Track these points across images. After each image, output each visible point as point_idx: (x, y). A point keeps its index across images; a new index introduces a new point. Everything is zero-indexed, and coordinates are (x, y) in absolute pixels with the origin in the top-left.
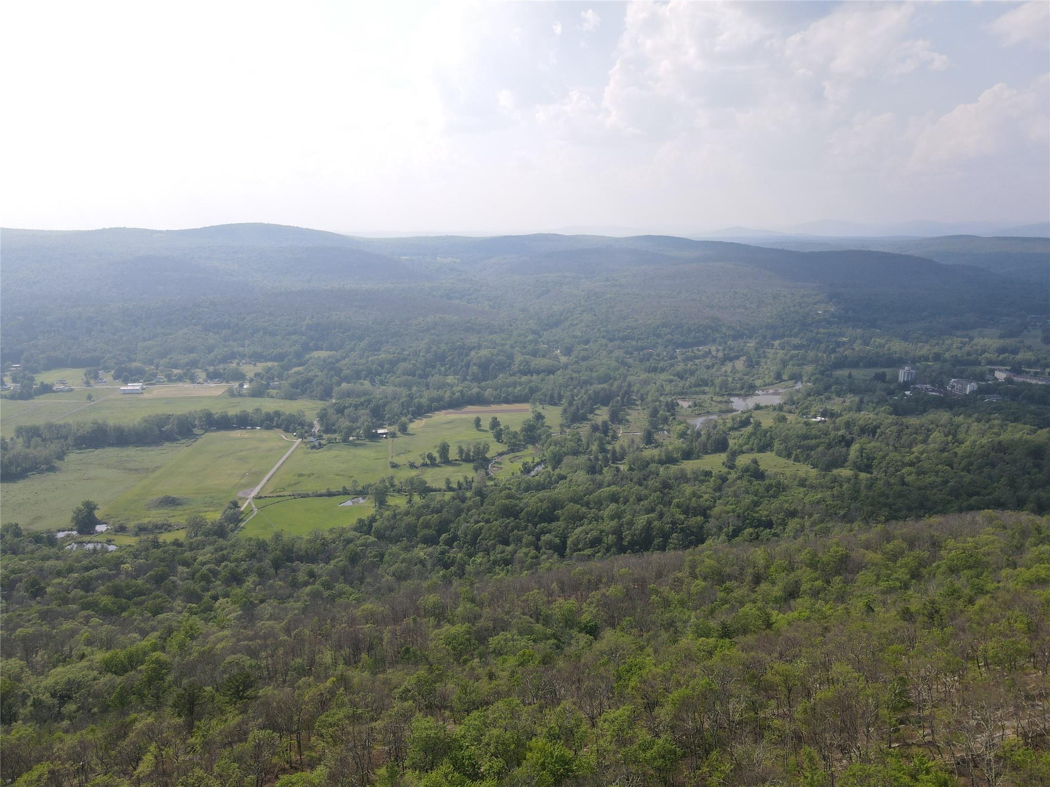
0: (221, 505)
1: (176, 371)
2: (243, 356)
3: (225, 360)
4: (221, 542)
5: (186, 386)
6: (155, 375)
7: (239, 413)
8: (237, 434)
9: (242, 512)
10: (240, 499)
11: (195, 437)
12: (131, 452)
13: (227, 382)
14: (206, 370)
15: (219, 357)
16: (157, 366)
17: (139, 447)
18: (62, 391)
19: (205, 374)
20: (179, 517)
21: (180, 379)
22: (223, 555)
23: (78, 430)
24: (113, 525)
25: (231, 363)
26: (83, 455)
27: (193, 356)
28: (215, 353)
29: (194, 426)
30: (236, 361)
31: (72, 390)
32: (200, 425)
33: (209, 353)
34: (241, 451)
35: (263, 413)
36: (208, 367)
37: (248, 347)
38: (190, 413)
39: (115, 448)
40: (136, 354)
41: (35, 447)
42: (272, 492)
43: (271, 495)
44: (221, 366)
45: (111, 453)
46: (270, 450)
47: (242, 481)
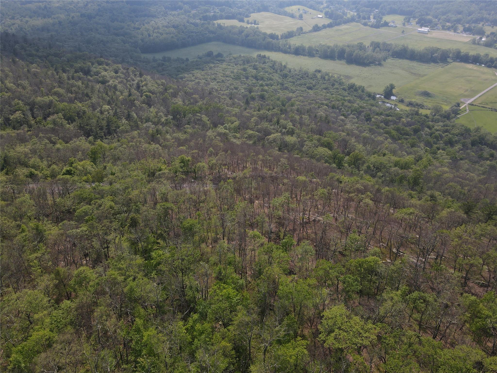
0: (450, 103)
1: (448, 24)
2: (487, 20)
3: (477, 21)
4: (448, 122)
5: (451, 33)
6: (436, 25)
7: (475, 55)
8: (470, 66)
9: (460, 110)
10: (461, 102)
11: (448, 63)
12: (414, 64)
13: (473, 35)
14: (464, 26)
15: (474, 19)
16: (439, 20)
17: (418, 62)
18: (392, 26)
19: (463, 28)
20: (429, 103)
21: (449, 29)
22: (447, 129)
23: (395, 48)
24: (399, 98)
25: (479, 23)
26: (393, 61)
27: (460, 16)
28: (472, 16)
29: (449, 57)
30: (482, 23)
31: (396, 27)
32: (452, 57)
33: (469, 16)
34: (470, 76)
35: (489, 57)
36: (465, 24)
37: (492, 15)
38: (449, 49)
39: (408, 61)
40: (430, 11)
41: (377, 53)
42: (480, 104)
43: (479, 105)
44: (473, 25)
45: (406, 63)
46: (486, 80)
47: (465, 93)
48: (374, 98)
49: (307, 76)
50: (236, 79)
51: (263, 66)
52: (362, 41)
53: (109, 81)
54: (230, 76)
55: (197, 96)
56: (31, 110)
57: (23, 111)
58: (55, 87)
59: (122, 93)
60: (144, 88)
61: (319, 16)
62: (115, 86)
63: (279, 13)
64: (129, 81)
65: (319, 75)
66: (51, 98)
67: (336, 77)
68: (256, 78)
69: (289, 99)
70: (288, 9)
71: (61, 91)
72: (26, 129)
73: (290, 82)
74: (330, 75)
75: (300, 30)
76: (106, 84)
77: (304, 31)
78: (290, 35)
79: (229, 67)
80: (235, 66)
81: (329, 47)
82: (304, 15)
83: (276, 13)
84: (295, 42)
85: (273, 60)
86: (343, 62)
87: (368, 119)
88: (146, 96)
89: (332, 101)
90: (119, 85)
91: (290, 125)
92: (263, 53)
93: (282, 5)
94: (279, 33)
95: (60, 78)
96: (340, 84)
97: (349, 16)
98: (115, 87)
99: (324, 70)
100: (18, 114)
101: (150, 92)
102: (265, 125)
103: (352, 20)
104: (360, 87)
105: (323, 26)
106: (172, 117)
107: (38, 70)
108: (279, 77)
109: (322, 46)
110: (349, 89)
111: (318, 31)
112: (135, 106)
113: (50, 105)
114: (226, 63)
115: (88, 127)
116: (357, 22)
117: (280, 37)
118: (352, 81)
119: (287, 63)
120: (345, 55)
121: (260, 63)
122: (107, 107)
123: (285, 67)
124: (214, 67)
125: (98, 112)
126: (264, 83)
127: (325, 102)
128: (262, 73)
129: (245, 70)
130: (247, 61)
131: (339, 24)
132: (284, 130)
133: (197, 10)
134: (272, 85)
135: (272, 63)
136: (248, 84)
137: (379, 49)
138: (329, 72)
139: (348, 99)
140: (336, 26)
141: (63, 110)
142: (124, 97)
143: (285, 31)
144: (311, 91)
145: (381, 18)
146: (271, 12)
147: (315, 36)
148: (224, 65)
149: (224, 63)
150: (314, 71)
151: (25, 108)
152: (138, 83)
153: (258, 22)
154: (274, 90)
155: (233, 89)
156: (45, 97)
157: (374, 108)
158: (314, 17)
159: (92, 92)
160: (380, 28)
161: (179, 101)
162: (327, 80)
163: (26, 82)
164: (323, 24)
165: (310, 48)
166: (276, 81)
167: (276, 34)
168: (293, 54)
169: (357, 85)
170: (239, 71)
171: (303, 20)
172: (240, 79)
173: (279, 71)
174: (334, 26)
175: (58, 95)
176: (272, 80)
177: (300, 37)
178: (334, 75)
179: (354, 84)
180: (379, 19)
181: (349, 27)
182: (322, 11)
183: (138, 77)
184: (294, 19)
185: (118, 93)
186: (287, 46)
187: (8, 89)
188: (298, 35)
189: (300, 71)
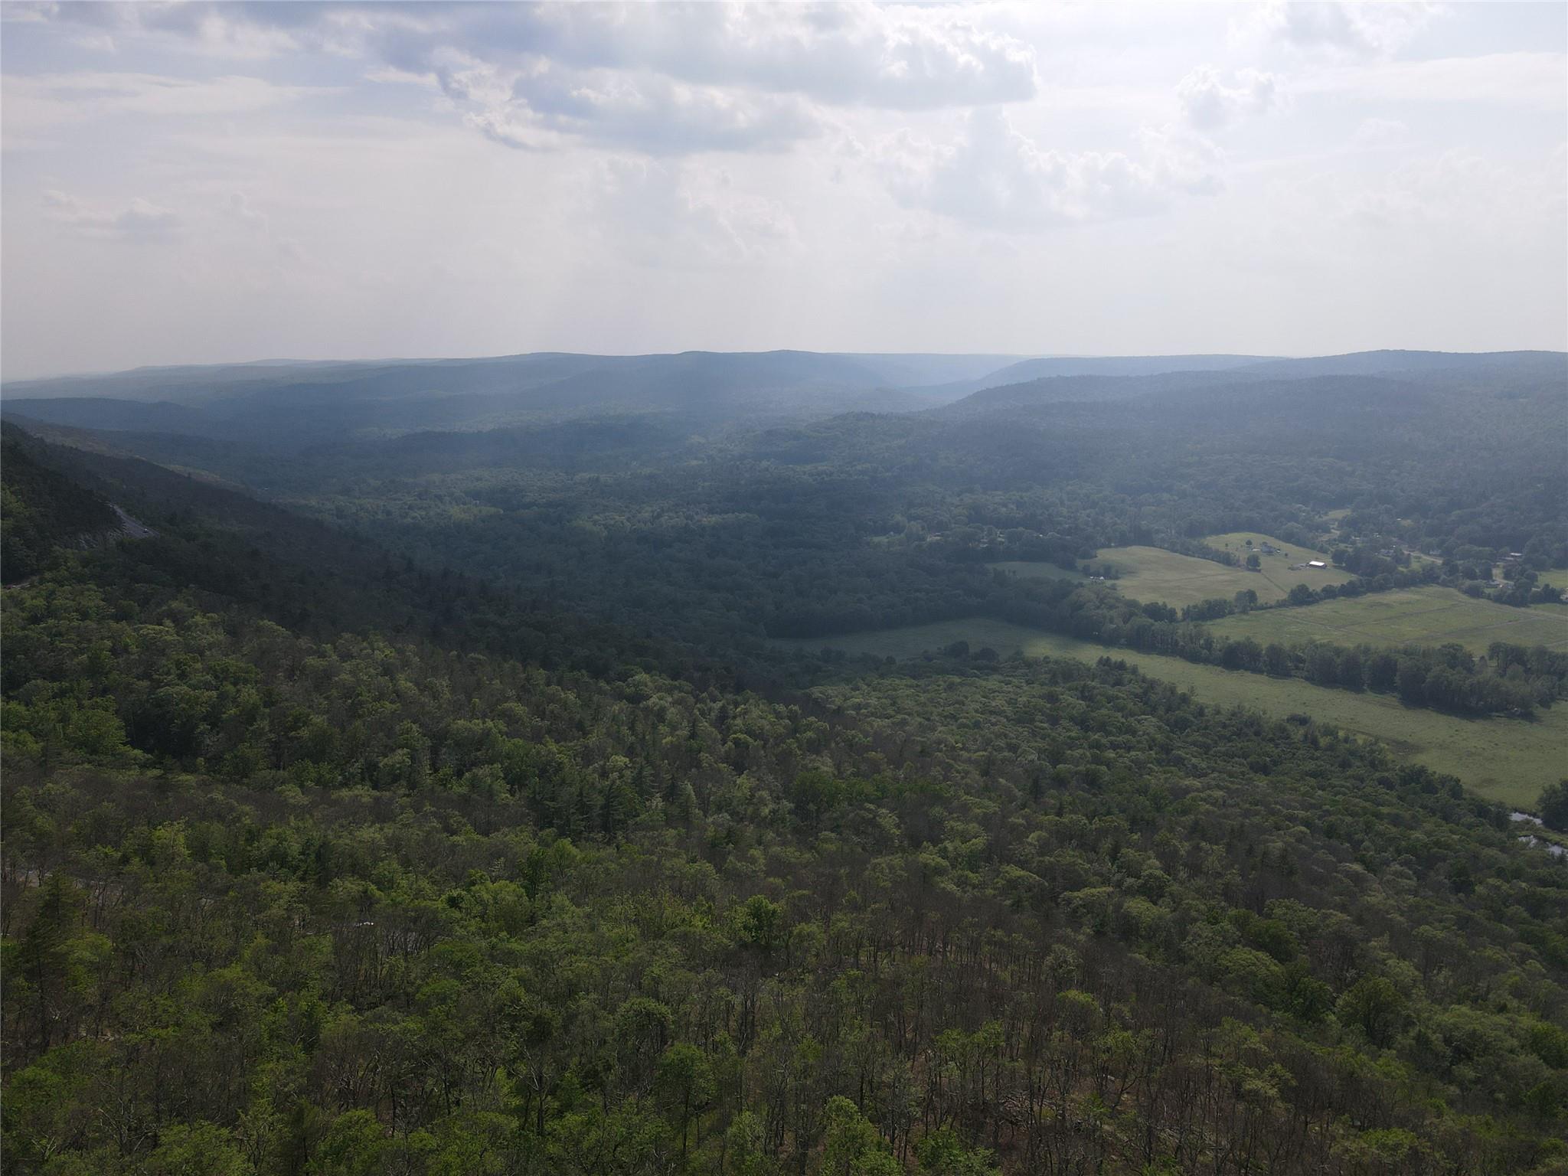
41: (1513, 678)
49: (1257, 734)
50: (1019, 721)
51: (1112, 691)
52: (1460, 642)
53: (648, 697)
54: (1004, 711)
55: (880, 756)
56: (434, 751)
57: (414, 749)
58: (507, 699)
59: (674, 728)
60: (739, 721)
61: (1313, 563)
62: (663, 710)
63: (1186, 552)
64: (703, 701)
65: (1298, 733)
66: (490, 724)
67: (1360, 742)
68: (1083, 723)
69: (1180, 793)
70: (1213, 542)
71: (519, 709)
72: (402, 791)
73: (1194, 744)
74: (1341, 734)
75: (1249, 601)
76: (641, 705)
77: (1261, 601)
78: (1214, 610)
79: (1005, 688)
80: (1026, 688)
81: (1338, 652)
82: (1264, 561)
83: (1176, 552)
84: (1226, 631)
85: (1149, 676)
86: (1391, 699)
87: (1462, 885)
88: (737, 742)
89: (1328, 813)
90: (672, 709)
91: (1153, 866)
92: (1116, 655)
93: (1195, 530)
94: (1178, 605)
95: (528, 679)
96: (1373, 764)
97: (1415, 566)
98: (660, 715)
99: (1319, 717)
100: (400, 756)
101: (749, 732)
102: (1070, 856)
103: (1428, 577)
104: (1444, 780)
105: (1324, 590)
106: (792, 805)
107: (481, 657)
108: (1160, 728)
109: (1316, 647)
110: (1405, 781)
111: (1309, 603)
112: (698, 766)
113: (482, 741)
114: (1000, 677)
115: (551, 804)
116: (1444, 584)
117: (1179, 614)
118: (1420, 760)
119: (1192, 690)
120: (1397, 679)
121: (1104, 682)
122: (621, 760)
123: (1184, 699)
124: (961, 684)
125: (594, 771)
126: (1104, 741)
127: (1302, 814)
128: (1104, 711)
129: (1052, 698)
130: (1066, 673)
131: (1382, 588)
133: (942, 535)
134: (1129, 749)
135: (1144, 685)
136: (1053, 739)
137: (1521, 669)
138: (1336, 727)
139: (1389, 814)
140: (1369, 594)
141: (508, 757)
142: (674, 739)
143: (1199, 598)
144: (1263, 776)
145: (1533, 578)
146: (1160, 548)
147: (1297, 618)
148: (993, 682)
149: (995, 677)
150: (1286, 718)
151: (421, 742)
152: (723, 707)
153: (1117, 572)
154: (1135, 761)
155: (1000, 749)
156: (476, 721)
157: (1493, 852)
158: (1295, 566)
159: (595, 719)
160: (1528, 607)
161: (825, 765)
162: (1326, 750)
163: (444, 683)
164: (1324, 585)
165: (1275, 651)
166: (1145, 737)
167: (1169, 607)
168: (1218, 665)
169: (1435, 772)
170: (1033, 700)
171: (1259, 571)
172: (1032, 721)
173: (1161, 711)
174: (1365, 593)
175: (509, 718)
176: (1134, 733)
177: (1248, 617)
178: (1356, 737)
179: (1422, 771)
180: (1524, 580)
181: (1417, 597)
182: (1323, 550)
183: (730, 693)
184: (1230, 568)
185: (663, 729)
186: (1202, 642)
187: (397, 695)
188: (1241, 612)
189: (1233, 715)
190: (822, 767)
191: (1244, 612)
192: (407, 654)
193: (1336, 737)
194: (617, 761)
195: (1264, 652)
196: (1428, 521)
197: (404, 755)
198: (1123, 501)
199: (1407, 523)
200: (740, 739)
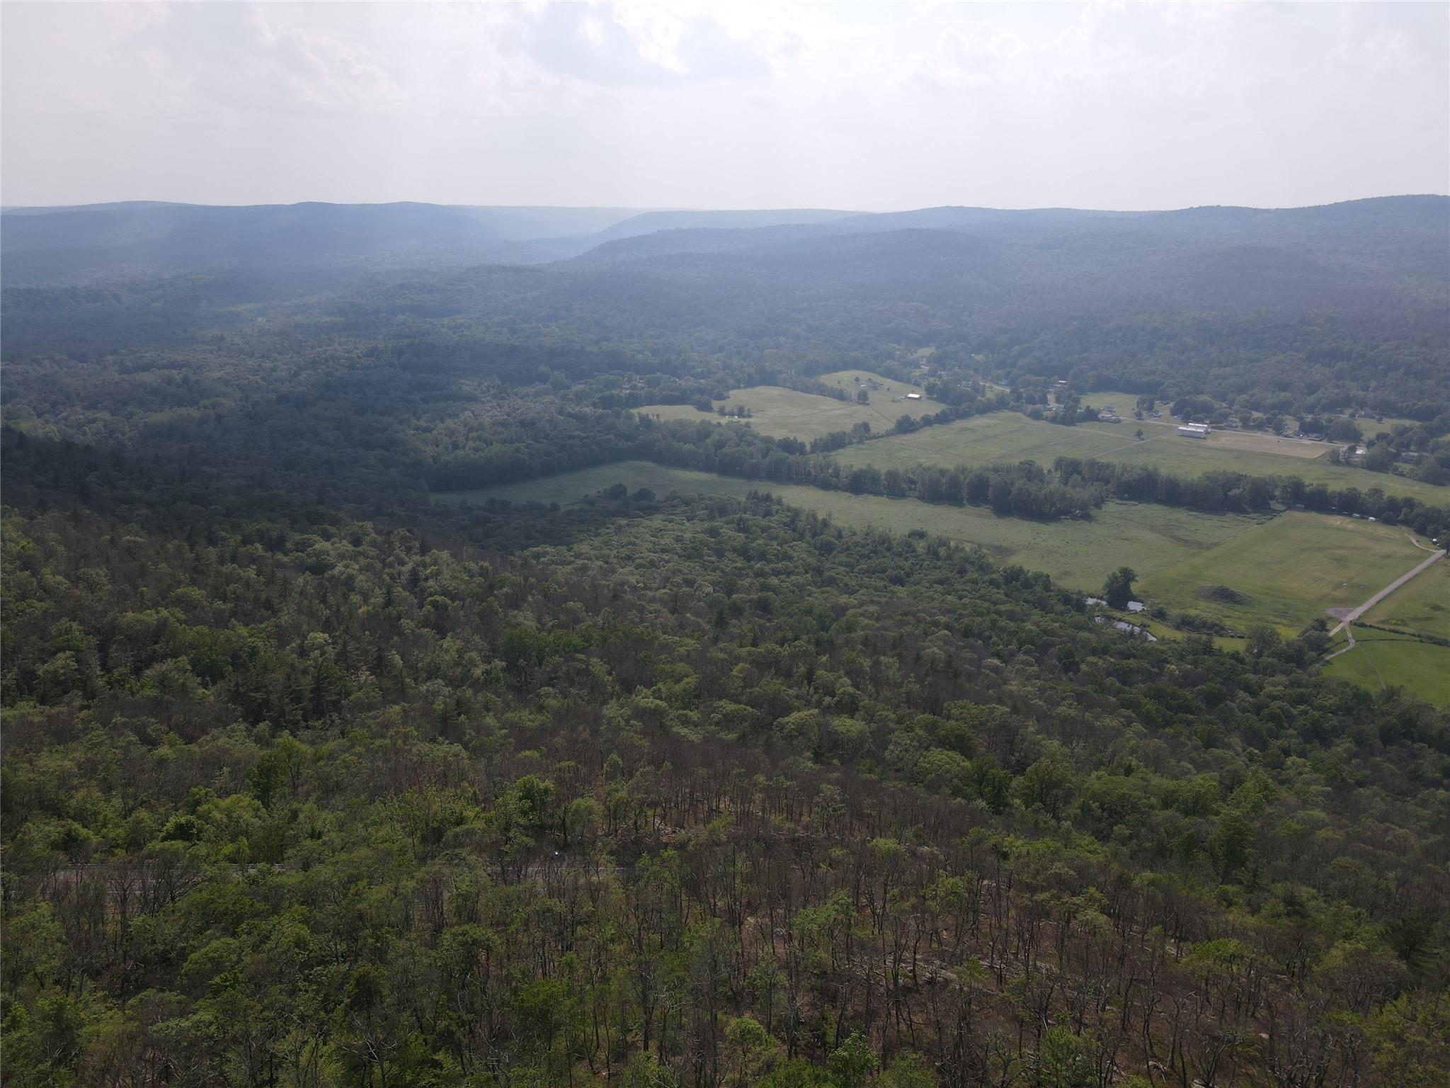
0: (1299, 619)
1: (1256, 415)
2: (1362, 404)
3: (1333, 406)
4: (1300, 674)
5: (1267, 437)
6: (1226, 416)
7: (1345, 491)
8: (1336, 521)
9: (1330, 640)
10: (1330, 618)
11: (1272, 513)
13: (1331, 441)
14: (1300, 419)
15: (1324, 401)
16: (1231, 404)
17: (1193, 510)
18: (1108, 420)
19: (1298, 424)
20: (1237, 620)
21: (1260, 426)
22: (1302, 695)
23: (1122, 474)
24: (1151, 606)
25: (1341, 412)
26: (1124, 507)
27: (1285, 395)
28: (1318, 395)
29: (1273, 497)
30: (1348, 412)
31: (1119, 421)
32: (1283, 498)
33: (1309, 395)
34: (1340, 548)
35: (1385, 497)
36: (1303, 415)
37: (1373, 391)
38: (1271, 478)
39: (1163, 507)
40: (1204, 383)
41: (1074, 486)
42: (1383, 622)
43: (1381, 626)
44: (1325, 416)
45: (1157, 512)
46: (1387, 557)
47: (1335, 593)
48: (1080, 607)
49: (889, 549)
50: (689, 557)
51: (764, 522)
52: (1030, 458)
53: (333, 567)
54: (674, 549)
55: (579, 605)
56: (102, 648)
57: (78, 651)
58: (179, 583)
59: (366, 597)
60: (431, 583)
61: (911, 395)
62: (351, 578)
63: (806, 390)
64: (390, 565)
65: (920, 546)
66: (164, 613)
67: (968, 549)
68: (744, 553)
69: (841, 611)
70: (829, 380)
71: (196, 593)
72: (77, 703)
73: (840, 564)
74: (952, 544)
75: (864, 431)
76: (326, 575)
77: (873, 431)
78: (836, 442)
79: (669, 526)
80: (688, 525)
81: (943, 473)
82: (871, 395)
83: (797, 390)
84: (850, 460)
85: (793, 505)
86: (986, 510)
87: (1069, 665)
88: (435, 605)
89: (961, 616)
90: (361, 577)
91: (845, 685)
92: (763, 489)
93: (812, 370)
94: (806, 439)
95: (198, 559)
96: (981, 568)
97: (989, 395)
98: (349, 583)
99: (934, 531)
100: (62, 661)
101: (446, 593)
102: (772, 684)
103: (1000, 404)
104: (1037, 577)
105: (922, 419)
106: (504, 663)
107: (139, 540)
108: (810, 552)
109: (924, 469)
110: (1008, 580)
111: (911, 432)
112: (400, 634)
113: (158, 632)
114: (665, 517)
115: (258, 695)
116: (1013, 409)
117: (808, 448)
118: (1015, 561)
119: (830, 515)
120: (990, 494)
121: (754, 514)
122: (320, 637)
123: (825, 524)
124: (629, 526)
125: (292, 651)
126: (767, 569)
127: (942, 619)
128: (761, 541)
129: (713, 532)
130: (721, 509)
131: (965, 415)
132: (827, 699)
133: (586, 383)
134: (789, 574)
135: (789, 514)
136: (722, 571)
137: (1079, 478)
138: (948, 538)
139: (1006, 611)
140: (957, 421)
141: (193, 646)
142: (370, 608)
143: (823, 432)
144: (900, 587)
145: (1077, 401)
146: (784, 387)
147: (903, 444)
148: (657, 521)
149: (657, 516)
150: (907, 533)
151: (85, 642)
152: (414, 569)
153: (749, 410)
154: (797, 585)
155: (679, 586)
156: (148, 611)
157: (1084, 634)
158: (897, 398)
159: (284, 596)
160: (1076, 425)
161: (526, 620)
162: (945, 560)
163: (101, 572)
164: (922, 415)
165: (892, 475)
166: (801, 561)
167: (799, 440)
168: (846, 491)
169: (1029, 571)
170: (697, 535)
171: (868, 404)
172: (701, 556)
173: (808, 536)
174: (954, 420)
175: (187, 604)
176: (790, 559)
177: (864, 447)
178: (964, 546)
179: (1021, 570)
180: (1071, 403)
181: (994, 421)
182: (917, 384)
183: (416, 554)
184: (844, 403)
185: (355, 598)
186: (830, 471)
187: (45, 591)
188: (858, 442)
189: (867, 534)
190: (525, 622)
191: (861, 442)
192: (51, 543)
193: (949, 548)
194: (316, 638)
195: (883, 477)
196: (995, 356)
197: (68, 658)
198: (747, 345)
199: (979, 358)
200: (438, 601)
